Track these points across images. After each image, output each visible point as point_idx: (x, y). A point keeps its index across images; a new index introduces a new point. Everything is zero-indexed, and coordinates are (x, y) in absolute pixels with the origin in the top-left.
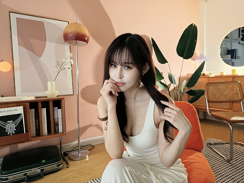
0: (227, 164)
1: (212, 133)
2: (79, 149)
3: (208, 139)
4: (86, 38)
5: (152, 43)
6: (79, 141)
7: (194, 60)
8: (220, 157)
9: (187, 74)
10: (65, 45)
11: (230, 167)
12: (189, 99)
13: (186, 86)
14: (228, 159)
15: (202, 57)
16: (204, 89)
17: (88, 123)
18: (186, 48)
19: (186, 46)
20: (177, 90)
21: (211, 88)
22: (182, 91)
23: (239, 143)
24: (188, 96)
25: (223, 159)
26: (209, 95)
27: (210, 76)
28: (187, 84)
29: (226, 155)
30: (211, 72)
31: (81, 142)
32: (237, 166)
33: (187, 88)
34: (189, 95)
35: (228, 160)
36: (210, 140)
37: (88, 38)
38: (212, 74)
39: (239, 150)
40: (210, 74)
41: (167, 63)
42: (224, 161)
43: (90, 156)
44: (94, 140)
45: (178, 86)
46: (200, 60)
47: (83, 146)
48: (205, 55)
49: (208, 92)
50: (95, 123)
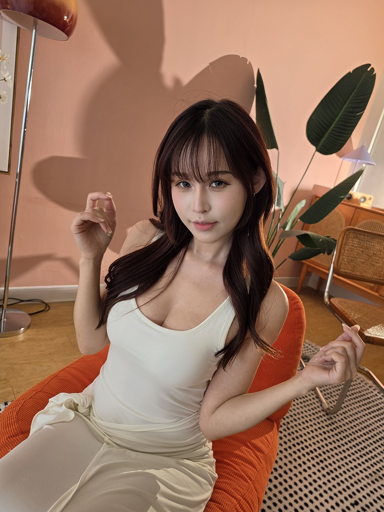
0: (324, 418)
1: (319, 329)
2: (5, 305)
3: (307, 345)
4: (66, 17)
5: (255, 85)
6: (6, 287)
7: (341, 156)
8: (314, 397)
9: (315, 186)
10: (4, 21)
11: (327, 429)
12: (297, 250)
13: (301, 218)
14: (328, 409)
15: (360, 154)
16: (336, 238)
17: (44, 251)
18: (331, 124)
19: (334, 120)
20: (279, 219)
21: (353, 242)
22: (287, 229)
23: (366, 369)
24: (298, 242)
25: (319, 404)
26: (341, 257)
27: (363, 205)
28: (304, 214)
29: (329, 396)
30: (368, 196)
31: (11, 290)
32: (341, 429)
33: (302, 223)
34: (300, 243)
35: (328, 411)
36: (310, 347)
37: (73, 20)
38: (368, 202)
39: (359, 386)
40: (362, 200)
41: (275, 150)
42: (320, 409)
43: (29, 331)
44: (54, 292)
45: (283, 211)
46: (355, 160)
47: (22, 301)
48: (369, 151)
49: (343, 251)
50: (61, 254)
